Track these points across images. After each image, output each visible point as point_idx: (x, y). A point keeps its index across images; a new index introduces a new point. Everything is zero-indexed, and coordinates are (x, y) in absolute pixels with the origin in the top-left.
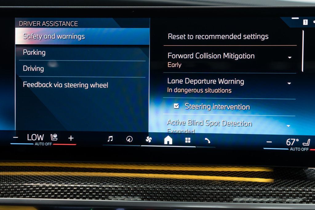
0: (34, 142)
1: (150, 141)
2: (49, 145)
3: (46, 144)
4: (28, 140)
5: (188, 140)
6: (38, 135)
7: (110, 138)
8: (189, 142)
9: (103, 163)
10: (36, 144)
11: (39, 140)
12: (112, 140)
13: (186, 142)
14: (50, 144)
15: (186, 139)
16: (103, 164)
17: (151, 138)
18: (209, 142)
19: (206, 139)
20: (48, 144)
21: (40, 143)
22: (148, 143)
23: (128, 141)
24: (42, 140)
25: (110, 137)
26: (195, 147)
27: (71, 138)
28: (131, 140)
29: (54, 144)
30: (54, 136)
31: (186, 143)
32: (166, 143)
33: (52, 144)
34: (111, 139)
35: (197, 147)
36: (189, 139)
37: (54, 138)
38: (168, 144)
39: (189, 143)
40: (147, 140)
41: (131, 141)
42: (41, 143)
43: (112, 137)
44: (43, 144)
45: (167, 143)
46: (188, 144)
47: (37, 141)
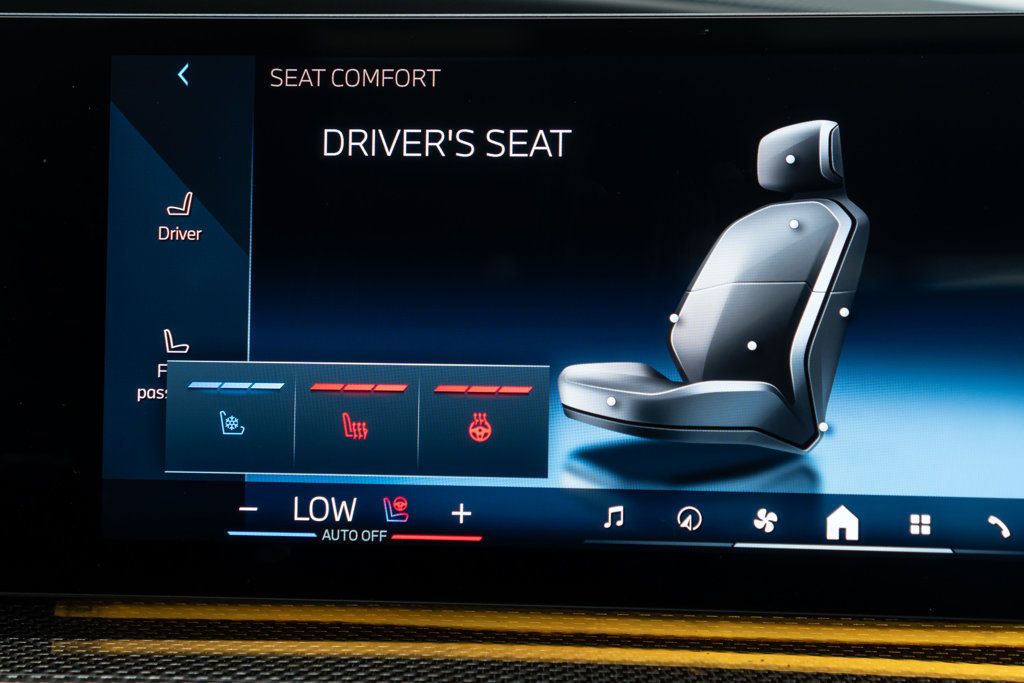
0: (318, 528)
1: (770, 528)
2: (377, 539)
3: (366, 536)
4: (296, 518)
5: (920, 524)
6: (333, 499)
7: (612, 514)
8: (926, 531)
9: (569, 612)
10: (327, 535)
11: (337, 518)
12: (620, 523)
13: (914, 530)
14: (382, 534)
15: (914, 518)
16: (571, 614)
17: (773, 517)
18: (1006, 533)
19: (993, 520)
20: (372, 535)
21: (342, 534)
22: (761, 535)
23: (684, 524)
24: (350, 519)
25: (612, 510)
26: (949, 551)
27: (462, 513)
28: (694, 522)
29: (395, 537)
30: (395, 504)
31: (916, 535)
32: (832, 534)
33: (389, 534)
34: (616, 516)
35: (958, 551)
36: (926, 519)
37: (395, 512)
38: (842, 540)
39: (926, 536)
40: (758, 524)
41: (693, 525)
42: (347, 534)
43: (620, 509)
44: (353, 535)
45: (837, 537)
46: (920, 540)
47: (330, 523)
